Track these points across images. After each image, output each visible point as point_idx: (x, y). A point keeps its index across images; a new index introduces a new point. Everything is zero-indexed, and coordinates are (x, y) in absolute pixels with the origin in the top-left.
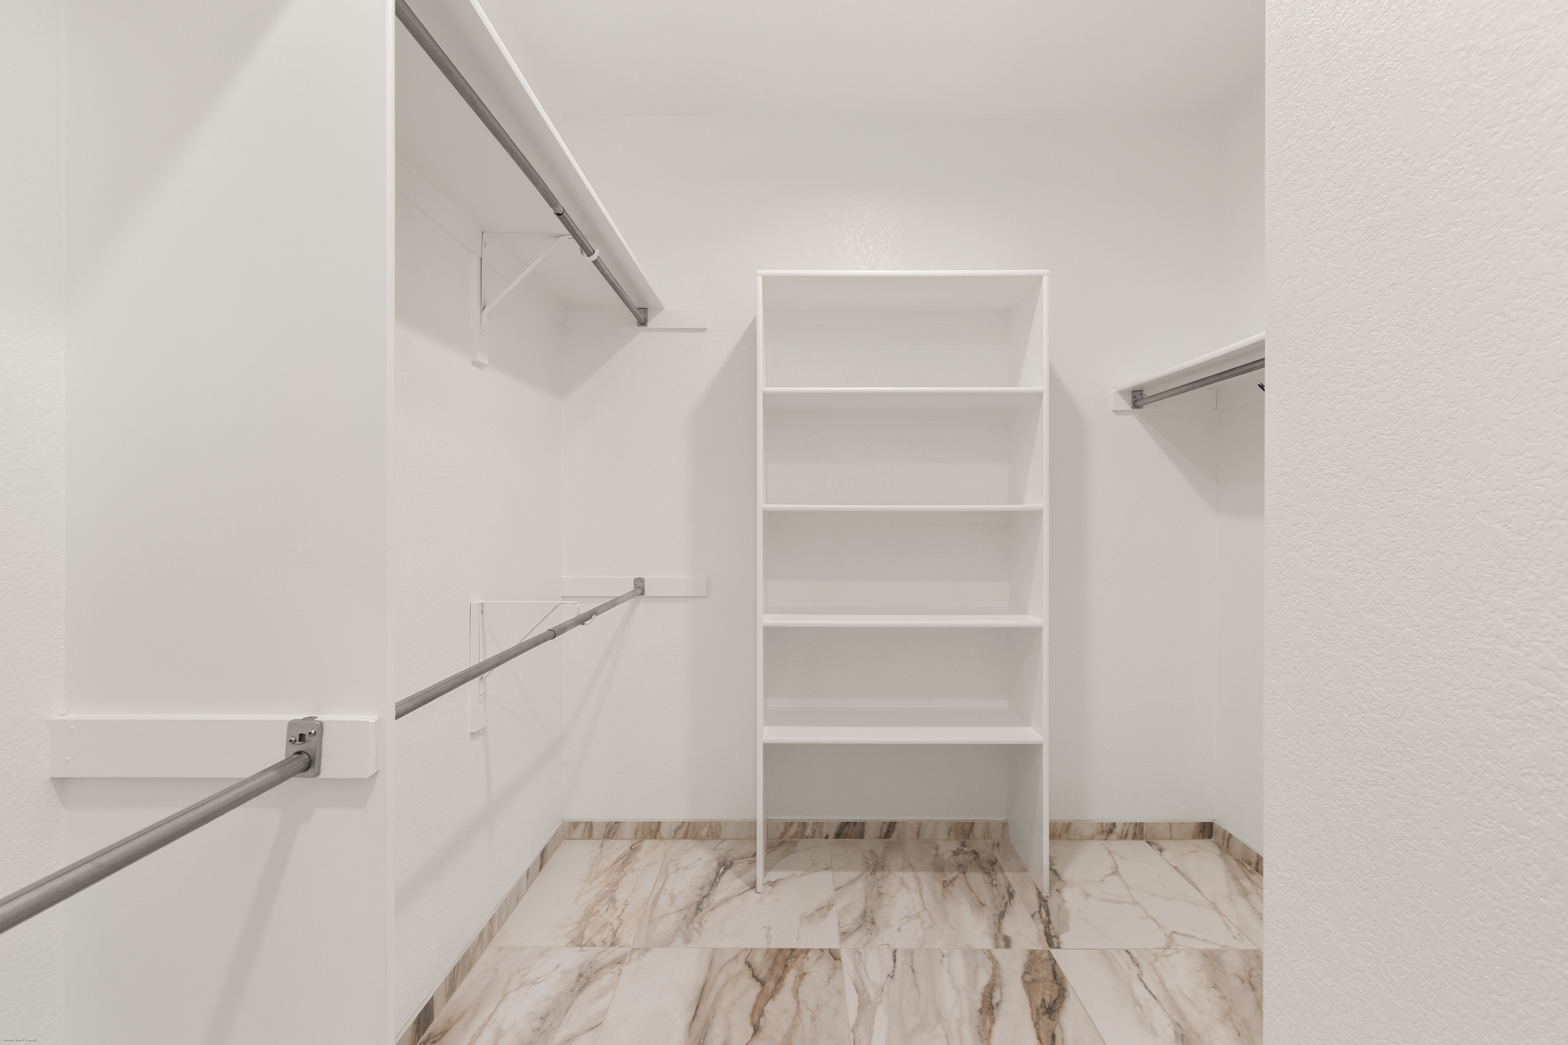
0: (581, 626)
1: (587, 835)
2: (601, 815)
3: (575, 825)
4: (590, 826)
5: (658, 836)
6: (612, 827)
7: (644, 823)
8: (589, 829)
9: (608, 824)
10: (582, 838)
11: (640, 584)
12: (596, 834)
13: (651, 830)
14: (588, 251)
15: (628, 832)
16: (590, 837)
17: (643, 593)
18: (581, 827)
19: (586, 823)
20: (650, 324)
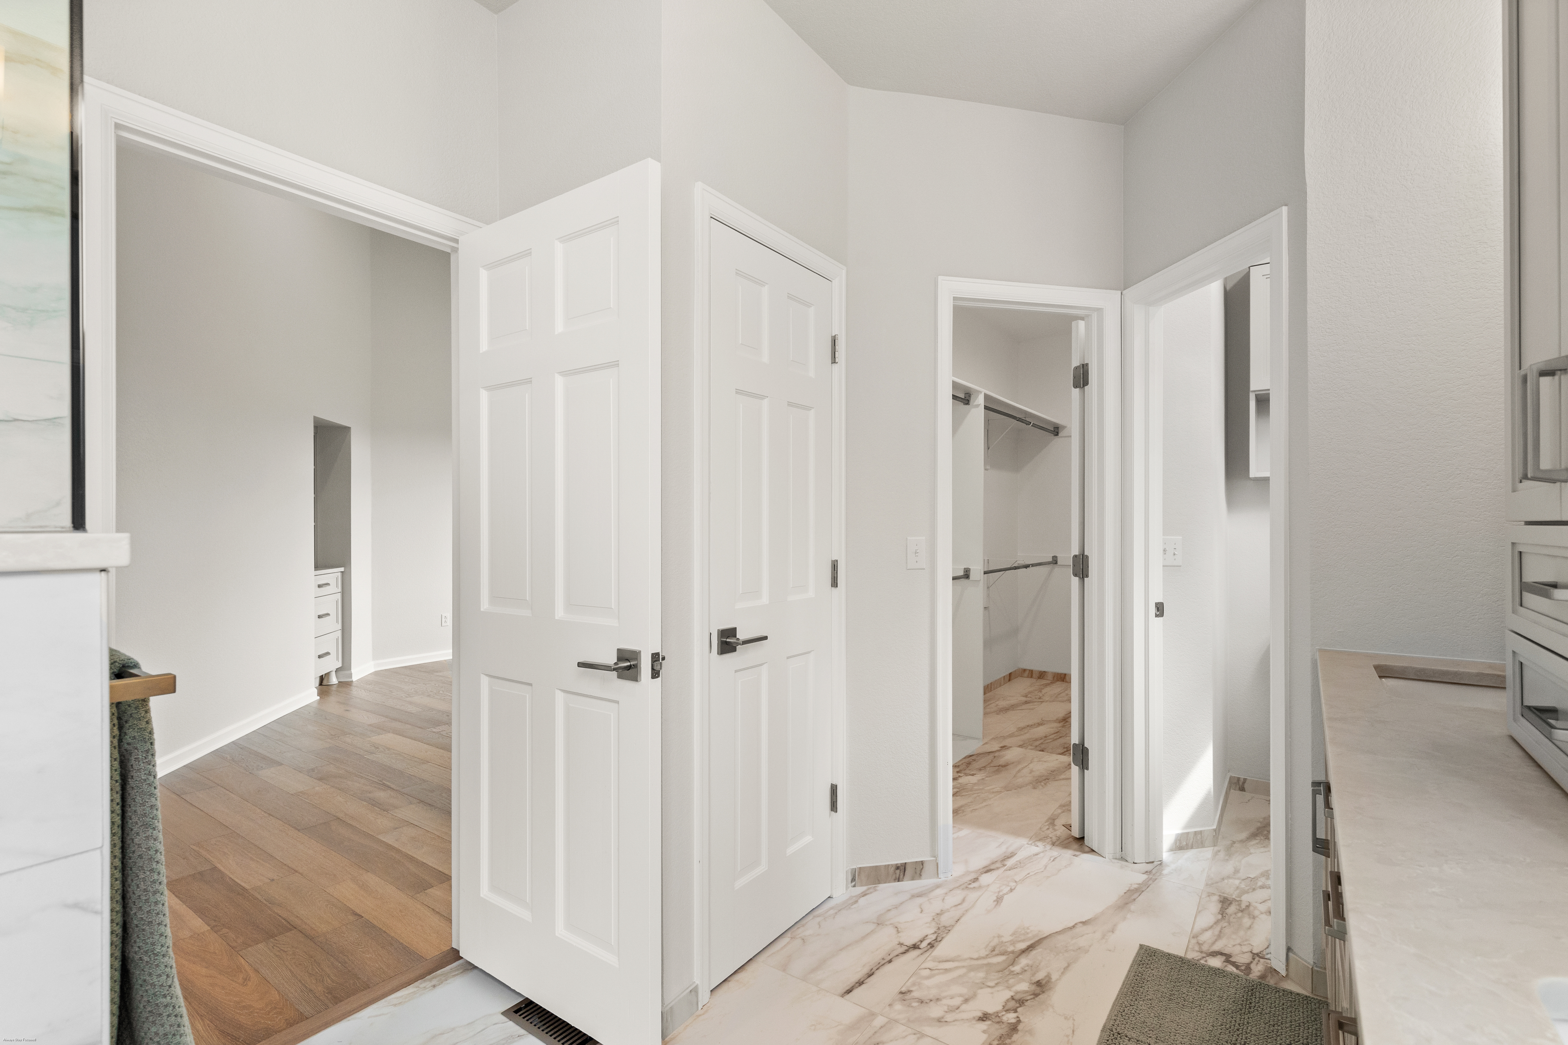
0: (1025, 569)
1: (1030, 676)
2: (1037, 667)
3: (1025, 670)
4: (1031, 672)
5: (1065, 680)
6: (1042, 673)
7: (1058, 673)
8: (1031, 674)
9: (1040, 671)
10: (1028, 677)
11: (1055, 559)
12: (1034, 675)
13: (1061, 678)
14: (1028, 423)
15: (1050, 677)
16: (1032, 677)
17: (1056, 563)
18: (1027, 672)
19: (1030, 670)
20: (1060, 435)
